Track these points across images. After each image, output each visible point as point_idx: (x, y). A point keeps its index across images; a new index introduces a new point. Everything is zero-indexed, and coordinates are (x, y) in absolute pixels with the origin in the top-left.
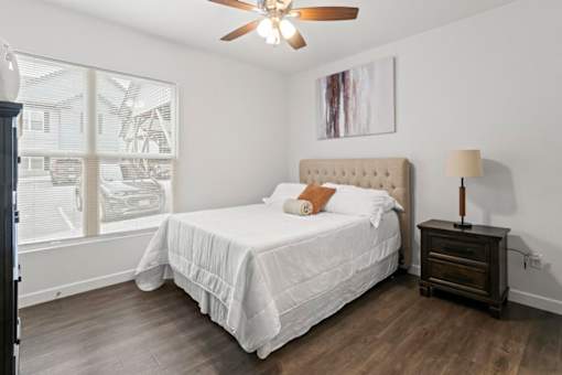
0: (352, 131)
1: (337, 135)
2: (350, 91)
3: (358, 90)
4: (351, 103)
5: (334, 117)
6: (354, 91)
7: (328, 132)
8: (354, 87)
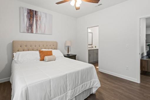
0: (38, 32)
1: (32, 32)
2: (38, 19)
3: (41, 19)
4: (39, 22)
5: (31, 26)
6: (40, 19)
7: (28, 30)
8: (40, 18)
